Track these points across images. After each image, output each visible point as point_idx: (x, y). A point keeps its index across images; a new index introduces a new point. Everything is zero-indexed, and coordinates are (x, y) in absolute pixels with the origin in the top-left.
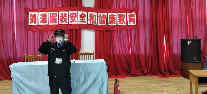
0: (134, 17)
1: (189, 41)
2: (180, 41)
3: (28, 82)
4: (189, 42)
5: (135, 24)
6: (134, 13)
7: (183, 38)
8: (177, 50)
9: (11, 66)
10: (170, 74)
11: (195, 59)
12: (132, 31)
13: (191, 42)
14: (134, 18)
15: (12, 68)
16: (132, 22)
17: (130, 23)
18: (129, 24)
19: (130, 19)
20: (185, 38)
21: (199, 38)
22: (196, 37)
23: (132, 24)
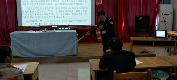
1: (140, 17)
2: (134, 17)
3: (23, 45)
4: (140, 18)
5: (101, 4)
8: (132, 24)
9: (11, 34)
10: (126, 41)
11: (144, 31)
13: (142, 18)
15: (11, 35)
16: (98, 2)
17: (97, 3)
18: (96, 4)
20: (139, 15)
21: (149, 15)
22: (147, 14)
23: (98, 4)
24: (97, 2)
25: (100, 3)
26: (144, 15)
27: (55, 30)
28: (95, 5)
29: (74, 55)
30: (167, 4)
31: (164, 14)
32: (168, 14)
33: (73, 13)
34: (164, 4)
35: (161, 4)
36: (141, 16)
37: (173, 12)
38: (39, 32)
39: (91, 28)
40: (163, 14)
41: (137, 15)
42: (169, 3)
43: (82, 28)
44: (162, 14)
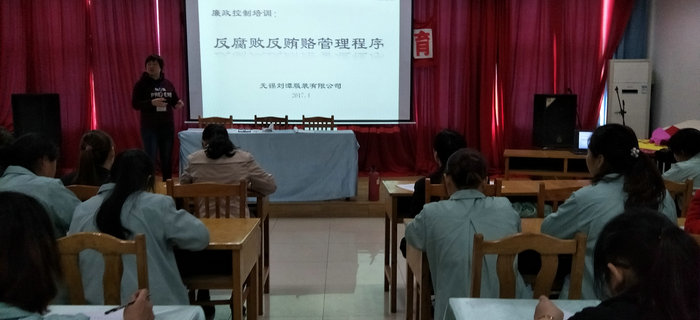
0: (428, 39)
1: (548, 99)
2: (532, 98)
4: (550, 102)
5: (431, 56)
6: (428, 31)
8: (524, 119)
11: (559, 140)
12: (423, 73)
13: (552, 100)
14: (427, 43)
16: (422, 51)
17: (418, 55)
18: (416, 57)
19: (418, 44)
20: (546, 92)
21: (575, 93)
22: (569, 90)
23: (422, 56)
24: (418, 51)
25: (427, 54)
26: (562, 92)
27: (296, 128)
28: (413, 60)
30: (635, 58)
31: (624, 91)
32: (635, 91)
34: (624, 58)
35: (616, 58)
36: (550, 96)
37: (653, 86)
39: (397, 130)
40: (620, 91)
41: (541, 93)
42: (642, 54)
43: (373, 130)
44: (617, 89)
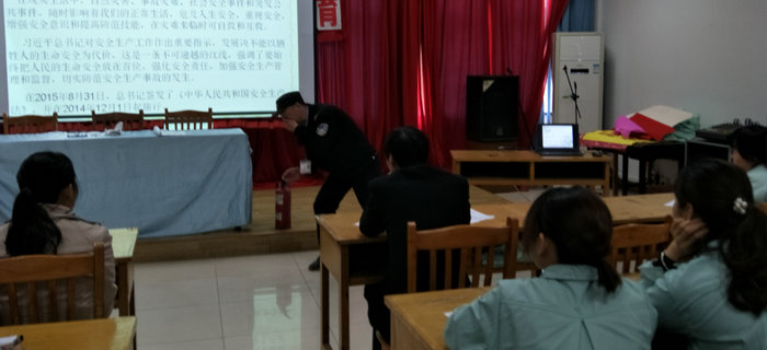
0: (335, 5)
1: (485, 82)
2: (464, 81)
4: (486, 85)
5: (339, 26)
7: (474, 74)
8: (455, 107)
11: (500, 132)
12: (329, 51)
13: (490, 83)
14: (334, 10)
16: (328, 20)
17: (322, 25)
18: (319, 28)
19: (322, 11)
20: (481, 73)
21: (516, 73)
22: (508, 70)
23: (328, 26)
24: (323, 20)
25: (334, 24)
26: (499, 73)
27: (157, 128)
28: (316, 32)
29: (238, 229)
30: (582, 30)
31: (573, 71)
32: (586, 71)
33: (224, 61)
34: (570, 30)
35: (561, 30)
36: (490, 79)
37: (605, 63)
38: (91, 135)
40: (569, 71)
42: (590, 27)
44: (565, 68)
